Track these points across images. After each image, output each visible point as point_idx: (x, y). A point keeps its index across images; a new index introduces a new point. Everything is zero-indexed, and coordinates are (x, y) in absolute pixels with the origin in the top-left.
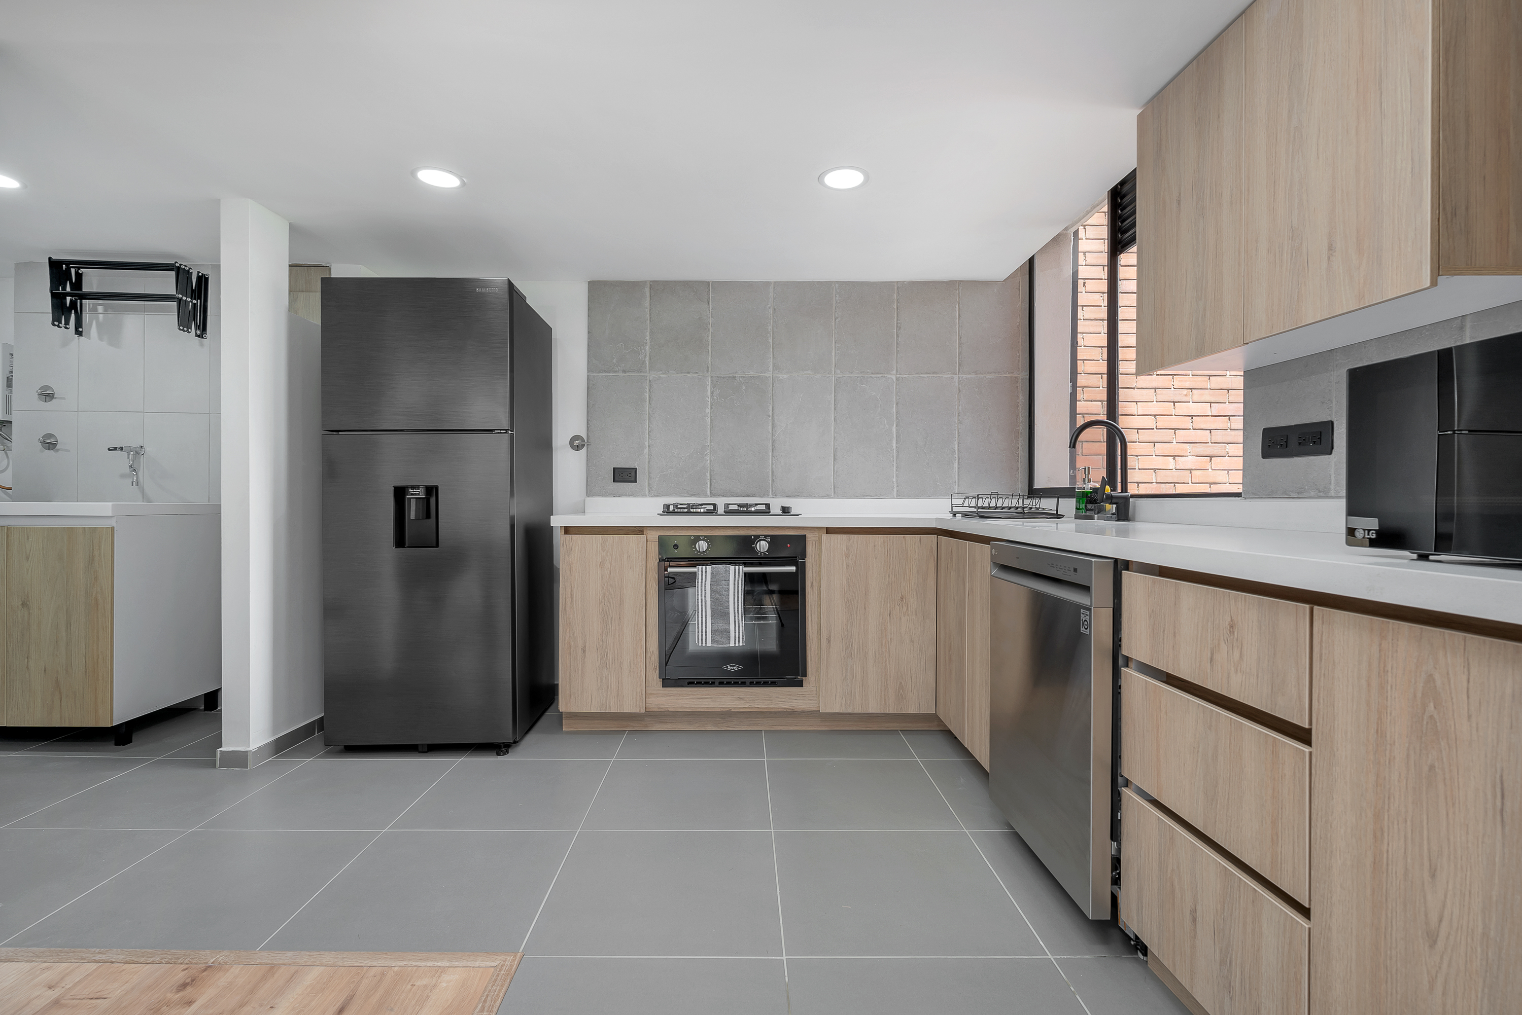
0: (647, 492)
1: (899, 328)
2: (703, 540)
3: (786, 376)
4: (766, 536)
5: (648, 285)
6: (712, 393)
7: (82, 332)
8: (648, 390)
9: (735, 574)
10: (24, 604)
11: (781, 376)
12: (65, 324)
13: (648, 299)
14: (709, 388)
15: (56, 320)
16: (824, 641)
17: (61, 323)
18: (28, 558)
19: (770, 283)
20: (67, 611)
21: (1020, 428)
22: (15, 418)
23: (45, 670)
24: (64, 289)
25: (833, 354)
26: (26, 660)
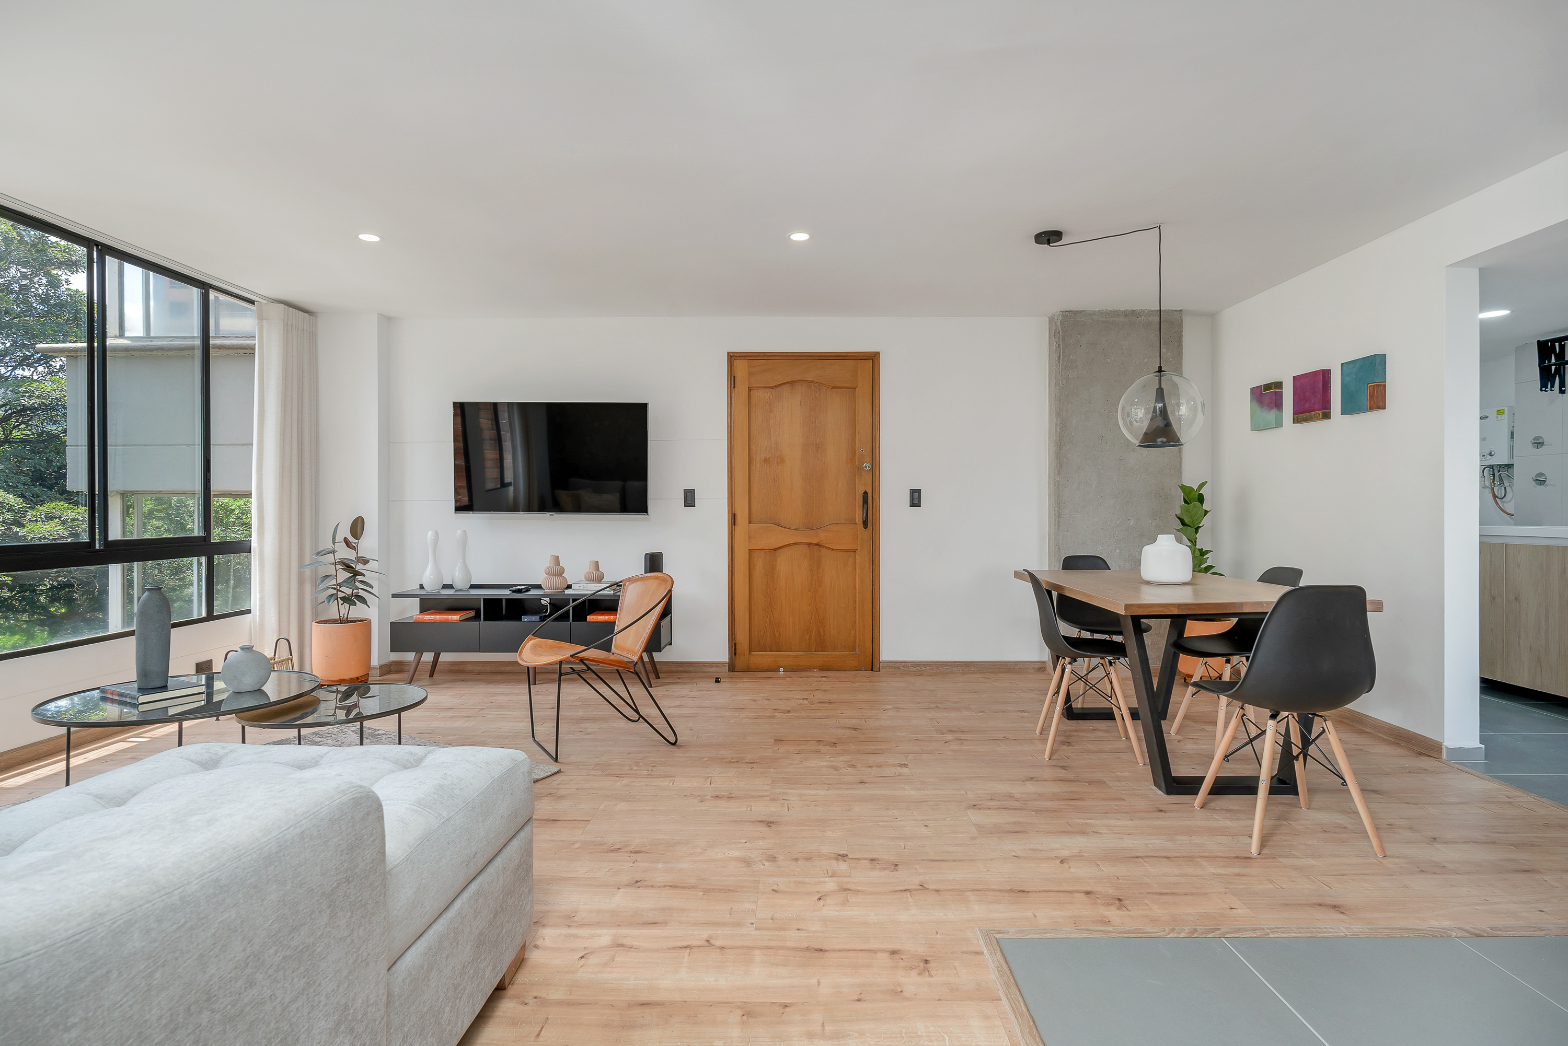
7: (1565, 390)
10: (1516, 599)
12: (1551, 388)
15: (1544, 386)
17: (1548, 388)
18: (1519, 566)
20: (1546, 606)
22: (1516, 462)
23: (1530, 648)
24: (1550, 361)
26: (1518, 639)
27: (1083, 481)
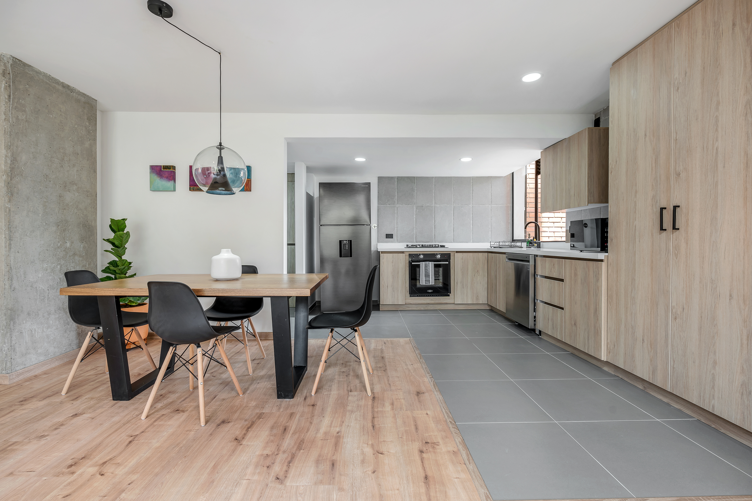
0: (396, 241)
1: (473, 191)
2: (422, 255)
3: (438, 206)
4: (439, 254)
5: (396, 178)
6: (416, 211)
8: (396, 210)
9: (431, 265)
11: (437, 206)
13: (396, 182)
14: (415, 209)
16: (456, 283)
19: (433, 177)
21: (509, 221)
25: (453, 199)
27: (31, 210)
